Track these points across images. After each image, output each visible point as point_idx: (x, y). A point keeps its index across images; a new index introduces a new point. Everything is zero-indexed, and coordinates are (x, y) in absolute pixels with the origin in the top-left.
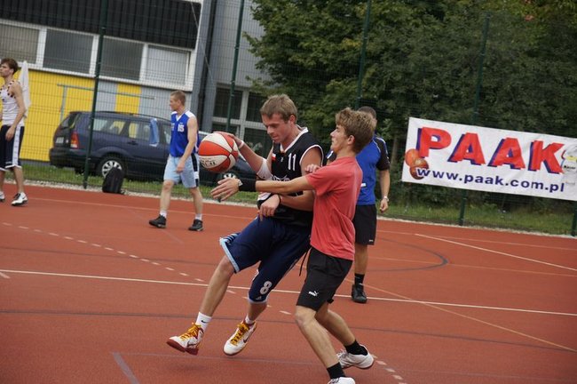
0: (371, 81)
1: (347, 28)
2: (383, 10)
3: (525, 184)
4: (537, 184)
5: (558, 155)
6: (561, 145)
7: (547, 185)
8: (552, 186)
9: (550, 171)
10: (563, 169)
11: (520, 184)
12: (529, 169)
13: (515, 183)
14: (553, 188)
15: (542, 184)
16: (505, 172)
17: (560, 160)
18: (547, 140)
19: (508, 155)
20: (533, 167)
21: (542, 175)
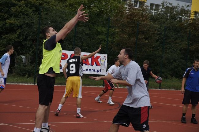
3: (90, 70)
4: (93, 70)
5: (99, 60)
6: (100, 57)
7: (96, 70)
8: (97, 70)
9: (97, 65)
10: (100, 65)
11: (88, 70)
12: (91, 65)
13: (87, 70)
14: (98, 71)
15: (95, 70)
17: (99, 62)
20: (92, 65)
21: (95, 67)
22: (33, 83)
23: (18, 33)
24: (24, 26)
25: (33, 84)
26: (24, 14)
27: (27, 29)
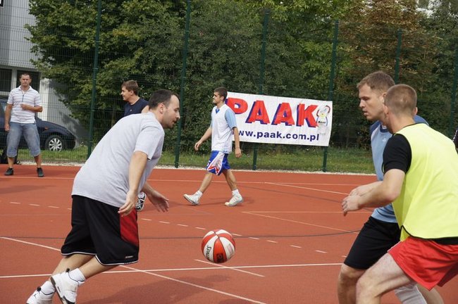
0: (139, 61)
1: (110, 20)
2: (144, 6)
3: (295, 136)
4: (302, 136)
5: (314, 113)
6: (316, 106)
7: (308, 136)
8: (311, 136)
9: (309, 126)
10: (318, 124)
11: (291, 136)
12: (297, 125)
13: (289, 136)
14: (312, 138)
15: (305, 136)
16: (282, 128)
17: (316, 118)
18: (308, 102)
19: (283, 115)
20: (299, 124)
21: (305, 129)
22: (172, 165)
23: (137, 57)
24: (150, 41)
25: (174, 168)
26: (149, 16)
27: (155, 47)
